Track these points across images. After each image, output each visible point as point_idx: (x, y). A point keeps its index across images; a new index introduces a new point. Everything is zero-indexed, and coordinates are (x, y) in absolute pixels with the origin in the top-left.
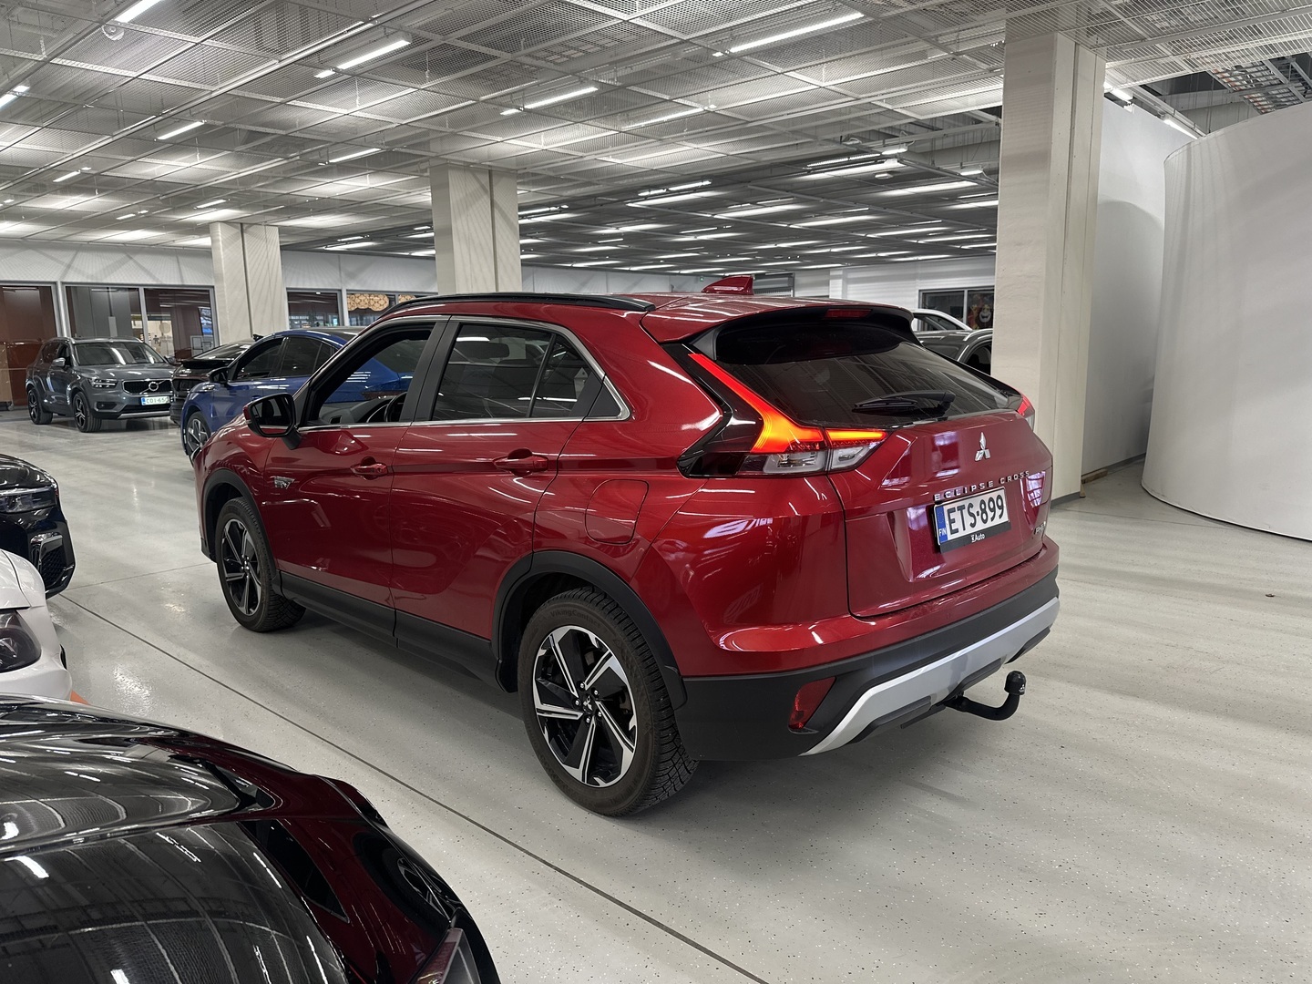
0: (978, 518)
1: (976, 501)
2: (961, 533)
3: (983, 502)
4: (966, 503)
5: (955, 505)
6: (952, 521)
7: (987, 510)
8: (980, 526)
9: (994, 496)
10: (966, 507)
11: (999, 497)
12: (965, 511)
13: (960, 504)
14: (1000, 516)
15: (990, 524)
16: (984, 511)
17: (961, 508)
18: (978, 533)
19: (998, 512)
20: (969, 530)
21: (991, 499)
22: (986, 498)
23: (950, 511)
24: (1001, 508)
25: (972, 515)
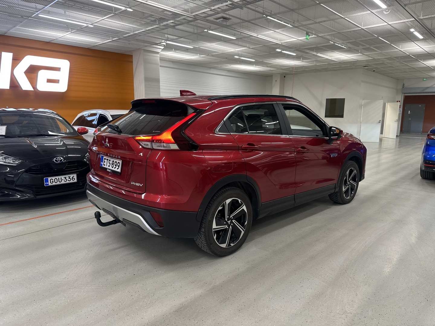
0: (111, 165)
1: (112, 160)
2: (105, 166)
3: (113, 161)
4: (109, 159)
5: (106, 158)
6: (104, 162)
7: (114, 164)
8: (110, 168)
9: (118, 161)
10: (109, 160)
11: (119, 163)
12: (108, 161)
13: (108, 158)
14: (118, 169)
15: (113, 169)
16: (113, 164)
17: (107, 160)
18: (109, 169)
19: (117, 167)
20: (107, 167)
21: (116, 162)
22: (115, 161)
23: (105, 159)
24: (119, 166)
25: (109, 163)
